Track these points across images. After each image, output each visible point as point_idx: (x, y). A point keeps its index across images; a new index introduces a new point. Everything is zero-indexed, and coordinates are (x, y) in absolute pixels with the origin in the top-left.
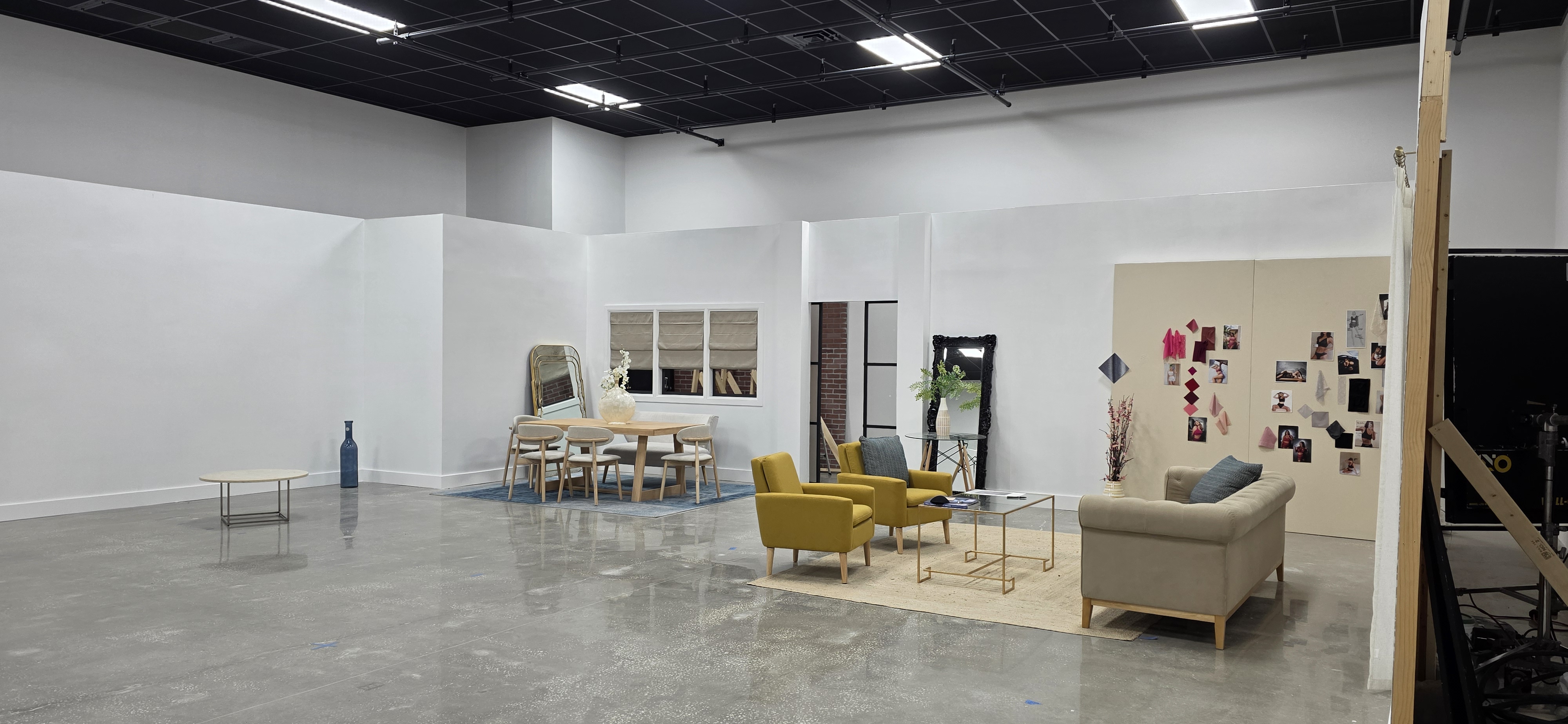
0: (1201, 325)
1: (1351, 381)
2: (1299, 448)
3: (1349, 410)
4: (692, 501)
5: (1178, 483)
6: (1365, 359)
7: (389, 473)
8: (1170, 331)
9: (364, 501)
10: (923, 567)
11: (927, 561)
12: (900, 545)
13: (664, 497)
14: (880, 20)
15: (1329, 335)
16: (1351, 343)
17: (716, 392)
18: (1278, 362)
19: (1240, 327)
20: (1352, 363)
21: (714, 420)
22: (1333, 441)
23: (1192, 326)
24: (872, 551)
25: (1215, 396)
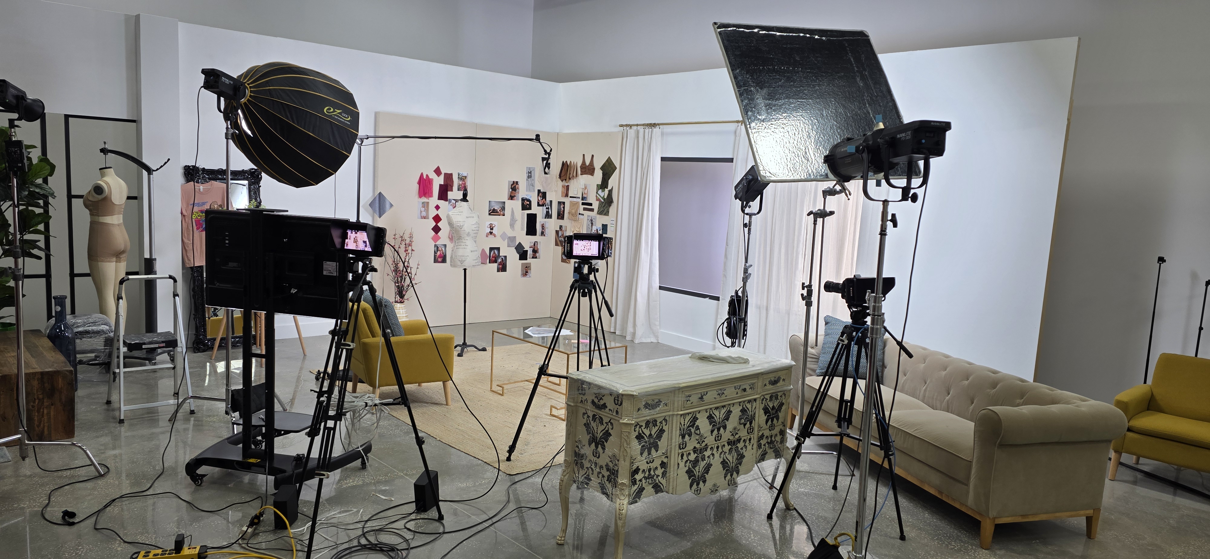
2: (500, 262)
3: (527, 234)
8: (422, 174)
15: (517, 182)
16: (528, 189)
19: (468, 174)
20: (528, 203)
22: (518, 256)
23: (438, 171)
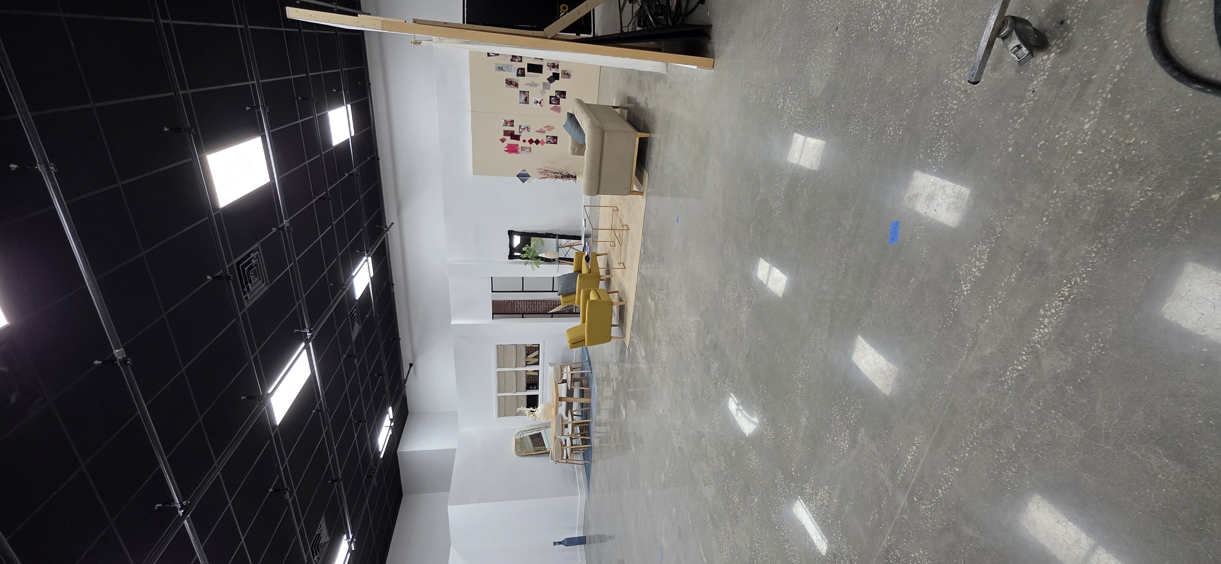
0: (502, 137)
1: (528, 72)
2: (559, 96)
3: (542, 73)
4: (590, 374)
5: (576, 150)
6: (517, 65)
7: (578, 521)
8: (505, 151)
9: (592, 532)
10: (618, 266)
11: (615, 264)
12: (608, 276)
13: (588, 387)
14: (345, 289)
15: (507, 80)
16: (511, 71)
17: (537, 364)
18: (520, 103)
19: (503, 119)
20: (520, 71)
21: (551, 364)
22: (556, 81)
23: (503, 140)
24: (611, 290)
25: (537, 131)
